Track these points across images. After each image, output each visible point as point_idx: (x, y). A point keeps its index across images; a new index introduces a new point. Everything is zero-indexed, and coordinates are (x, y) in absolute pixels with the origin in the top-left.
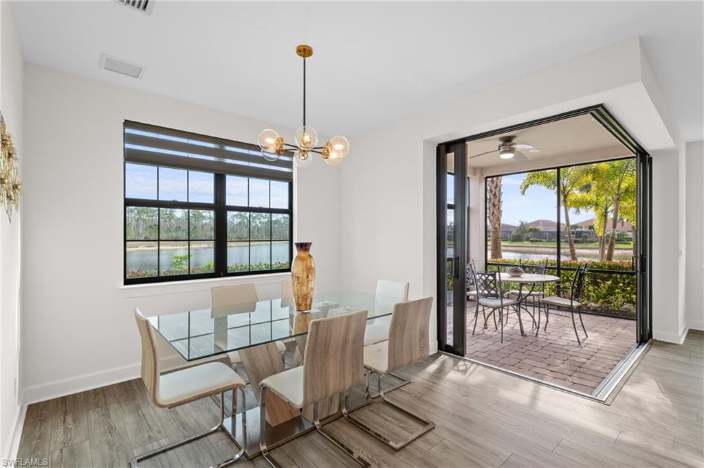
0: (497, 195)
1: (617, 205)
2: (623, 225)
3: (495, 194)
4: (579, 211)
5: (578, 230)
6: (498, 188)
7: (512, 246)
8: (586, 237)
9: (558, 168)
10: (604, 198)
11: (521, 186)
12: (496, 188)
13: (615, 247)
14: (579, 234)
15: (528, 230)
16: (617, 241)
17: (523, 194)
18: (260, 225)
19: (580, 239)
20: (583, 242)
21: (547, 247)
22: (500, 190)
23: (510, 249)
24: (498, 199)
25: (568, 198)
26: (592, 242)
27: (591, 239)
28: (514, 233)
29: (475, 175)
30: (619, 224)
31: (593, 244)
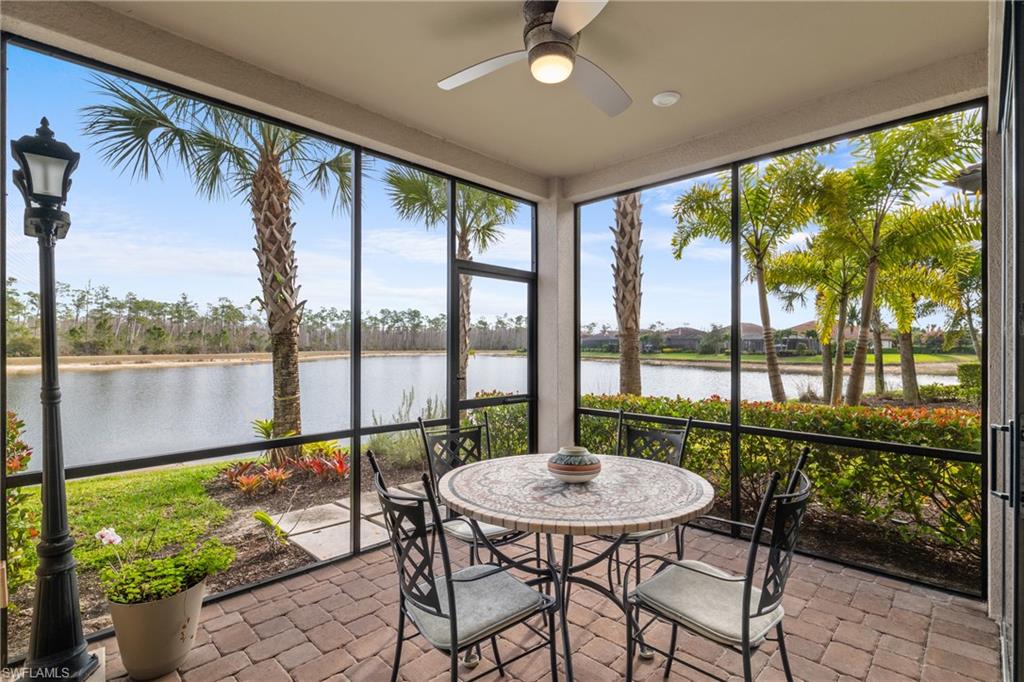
0: (632, 260)
1: (872, 272)
2: (852, 330)
3: (627, 259)
4: (791, 305)
5: (791, 337)
6: (633, 248)
7: (700, 361)
8: (803, 348)
9: (735, 165)
10: (838, 262)
11: (674, 241)
12: (628, 247)
13: (845, 362)
14: (793, 344)
15: (722, 337)
16: (845, 353)
17: (679, 256)
18: (333, 329)
19: (794, 351)
20: (797, 355)
21: (749, 363)
22: (637, 251)
23: (698, 364)
24: (632, 268)
25: (766, 261)
26: (811, 355)
27: (810, 351)
28: (704, 342)
29: (548, 196)
30: (847, 331)
31: (812, 358)
